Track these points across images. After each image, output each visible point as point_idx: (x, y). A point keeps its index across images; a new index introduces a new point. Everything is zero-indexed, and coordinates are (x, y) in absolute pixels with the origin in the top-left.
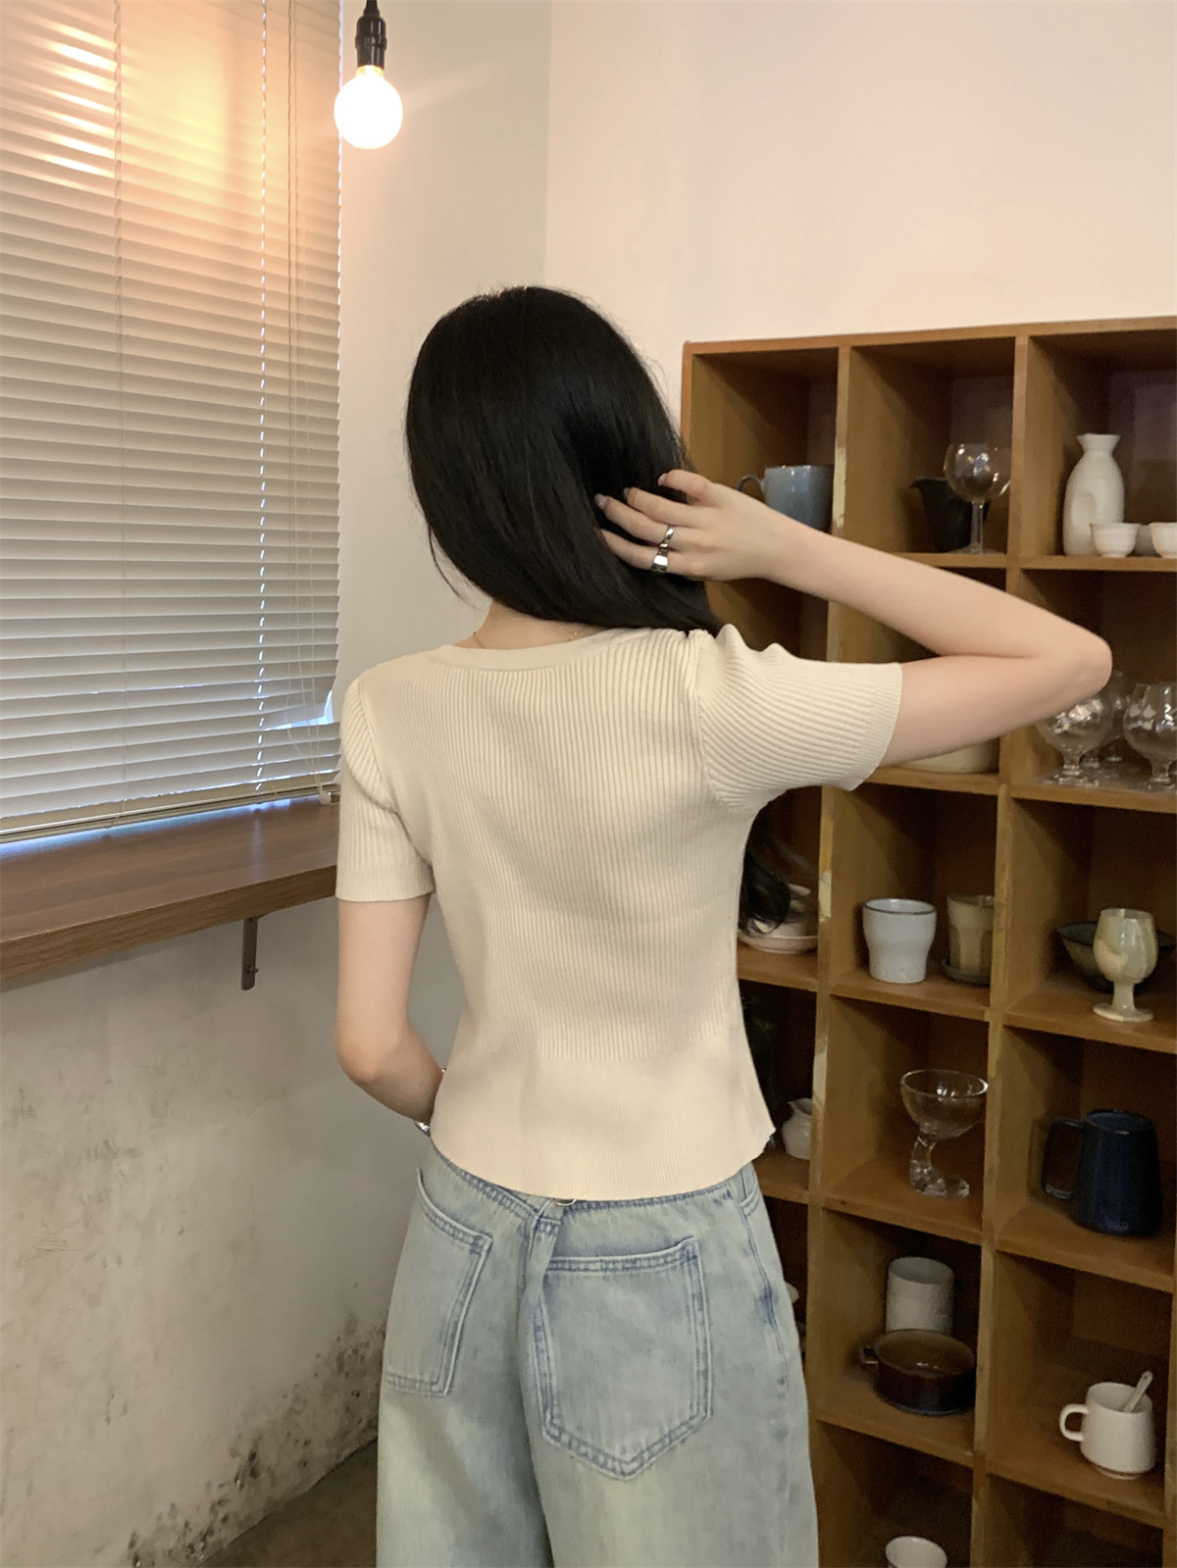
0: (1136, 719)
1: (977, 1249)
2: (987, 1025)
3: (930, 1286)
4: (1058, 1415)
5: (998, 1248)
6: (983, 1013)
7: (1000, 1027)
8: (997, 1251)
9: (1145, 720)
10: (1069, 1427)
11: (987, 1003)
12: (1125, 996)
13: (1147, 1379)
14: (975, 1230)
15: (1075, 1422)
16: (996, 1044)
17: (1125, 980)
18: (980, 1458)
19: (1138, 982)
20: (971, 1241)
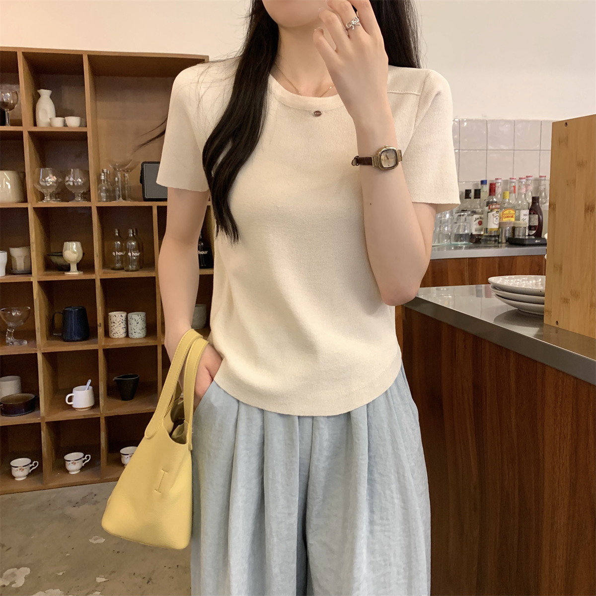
0: (68, 181)
1: (37, 354)
2: (32, 282)
3: (14, 381)
4: (65, 398)
5: (43, 352)
6: (30, 279)
7: (37, 283)
8: (42, 353)
9: (70, 181)
10: (69, 402)
11: (32, 276)
12: (74, 267)
13: (89, 382)
14: (34, 349)
15: (70, 399)
16: (36, 288)
17: (73, 262)
18: (43, 418)
19: (78, 262)
20: (33, 352)
